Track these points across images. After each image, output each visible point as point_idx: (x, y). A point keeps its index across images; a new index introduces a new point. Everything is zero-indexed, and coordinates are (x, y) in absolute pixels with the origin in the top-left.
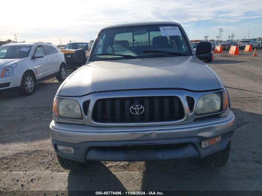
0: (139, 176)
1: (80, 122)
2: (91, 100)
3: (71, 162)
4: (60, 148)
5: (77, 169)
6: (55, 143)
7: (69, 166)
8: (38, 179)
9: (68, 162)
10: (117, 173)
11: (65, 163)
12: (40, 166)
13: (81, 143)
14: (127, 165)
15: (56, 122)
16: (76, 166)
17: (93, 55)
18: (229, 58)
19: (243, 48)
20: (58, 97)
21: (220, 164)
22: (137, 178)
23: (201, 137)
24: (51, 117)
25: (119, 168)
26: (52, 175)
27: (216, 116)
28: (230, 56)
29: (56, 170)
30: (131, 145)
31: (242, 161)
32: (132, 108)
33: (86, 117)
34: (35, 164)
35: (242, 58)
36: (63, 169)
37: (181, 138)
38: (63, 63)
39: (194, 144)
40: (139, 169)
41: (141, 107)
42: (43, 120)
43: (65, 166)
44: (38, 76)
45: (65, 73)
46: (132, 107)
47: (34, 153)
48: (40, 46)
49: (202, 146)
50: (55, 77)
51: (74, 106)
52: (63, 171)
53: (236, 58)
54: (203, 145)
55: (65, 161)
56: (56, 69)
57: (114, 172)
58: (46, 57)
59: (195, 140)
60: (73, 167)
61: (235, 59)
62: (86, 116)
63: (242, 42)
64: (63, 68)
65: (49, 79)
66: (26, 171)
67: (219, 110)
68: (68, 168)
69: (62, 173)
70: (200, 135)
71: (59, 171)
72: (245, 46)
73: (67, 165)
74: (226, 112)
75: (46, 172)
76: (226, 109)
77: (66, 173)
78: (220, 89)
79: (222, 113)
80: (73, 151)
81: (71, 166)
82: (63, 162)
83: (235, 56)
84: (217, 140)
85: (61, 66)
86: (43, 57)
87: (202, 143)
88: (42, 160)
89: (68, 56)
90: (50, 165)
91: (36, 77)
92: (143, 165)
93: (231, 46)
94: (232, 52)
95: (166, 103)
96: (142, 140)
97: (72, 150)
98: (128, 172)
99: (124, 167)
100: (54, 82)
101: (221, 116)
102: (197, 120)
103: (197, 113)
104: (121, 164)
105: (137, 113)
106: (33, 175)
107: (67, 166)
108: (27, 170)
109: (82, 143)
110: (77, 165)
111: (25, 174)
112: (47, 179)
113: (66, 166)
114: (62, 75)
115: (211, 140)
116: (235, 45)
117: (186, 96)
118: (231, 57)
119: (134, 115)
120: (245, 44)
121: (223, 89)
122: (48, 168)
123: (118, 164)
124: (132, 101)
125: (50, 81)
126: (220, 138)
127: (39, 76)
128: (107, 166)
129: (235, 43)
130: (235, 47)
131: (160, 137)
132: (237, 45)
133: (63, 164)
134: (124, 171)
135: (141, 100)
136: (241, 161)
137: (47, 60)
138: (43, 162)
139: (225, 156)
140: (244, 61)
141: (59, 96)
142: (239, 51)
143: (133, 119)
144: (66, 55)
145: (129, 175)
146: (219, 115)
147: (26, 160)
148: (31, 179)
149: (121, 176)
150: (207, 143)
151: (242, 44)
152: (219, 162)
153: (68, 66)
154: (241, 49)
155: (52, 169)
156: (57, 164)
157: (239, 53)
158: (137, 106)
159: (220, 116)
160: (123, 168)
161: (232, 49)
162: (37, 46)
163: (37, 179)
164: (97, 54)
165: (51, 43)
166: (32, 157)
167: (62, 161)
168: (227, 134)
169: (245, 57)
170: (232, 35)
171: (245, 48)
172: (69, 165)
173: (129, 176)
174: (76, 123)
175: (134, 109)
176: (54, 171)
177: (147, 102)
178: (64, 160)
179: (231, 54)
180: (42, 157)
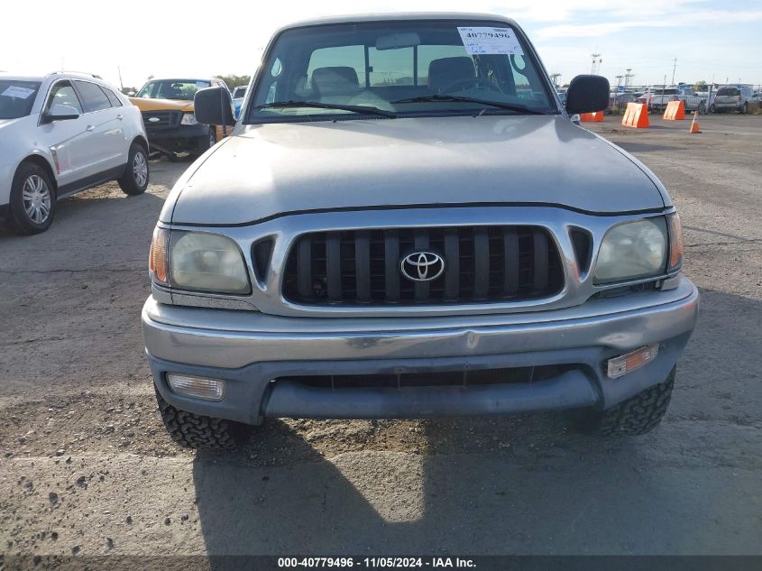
0: (408, 462)
1: (242, 303)
2: (276, 235)
3: (204, 426)
4: (177, 382)
5: (221, 446)
6: (163, 368)
7: (196, 439)
8: (102, 478)
9: (194, 426)
10: (341, 455)
11: (184, 429)
12: (99, 439)
13: (249, 365)
14: (369, 434)
15: (162, 305)
16: (219, 436)
17: (257, 105)
18: (625, 137)
19: (658, 110)
20: (168, 227)
21: (643, 425)
22: (403, 469)
23: (606, 347)
24: (113, 298)
25: (344, 441)
26: (142, 467)
27: (649, 285)
28: (626, 131)
29: (151, 450)
30: (404, 371)
31: (695, 418)
32: (409, 261)
33: (265, 289)
34: (82, 435)
35: (659, 139)
36: (173, 449)
37: (555, 350)
38: (138, 139)
39: (588, 366)
40: (406, 443)
41: (434, 258)
42: (92, 305)
43: (184, 438)
44: (63, 173)
45: (145, 171)
46: (407, 258)
47: (74, 402)
48: (64, 84)
49: (610, 374)
50: (115, 182)
51: (220, 254)
52: (174, 455)
53: (642, 136)
54: (612, 371)
55: (186, 422)
56: (119, 157)
57: (332, 454)
58: (85, 118)
59: (592, 357)
60: (209, 441)
61: (642, 139)
62: (263, 287)
63: (658, 92)
64: (140, 154)
65: (94, 187)
66: (59, 454)
67: (661, 269)
68: (194, 444)
69: (174, 459)
70: (605, 340)
71: (163, 454)
72: (666, 105)
73: (191, 435)
74: (675, 275)
75: (123, 456)
76: (676, 268)
77: (185, 460)
78: (665, 208)
79: (666, 279)
80: (220, 392)
81: (204, 437)
82: (180, 425)
83: (640, 130)
84: (648, 356)
85: (131, 147)
86: (76, 117)
87: (610, 365)
88: (105, 424)
89: (152, 119)
90: (132, 435)
91: (57, 177)
92: (413, 431)
93: (630, 104)
94: (630, 120)
95: (511, 246)
96: (436, 358)
97: (218, 389)
98: (373, 453)
99: (360, 439)
100: (111, 196)
101: (664, 288)
102: (597, 298)
103: (597, 277)
104: (349, 431)
105: (423, 277)
106: (83, 466)
107: (192, 438)
108: (61, 451)
109: (254, 366)
110: (222, 434)
111: (57, 462)
112: (128, 475)
113: (188, 438)
114: (136, 175)
115: (631, 356)
116: (637, 102)
117: (569, 226)
118: (630, 133)
119: (412, 283)
120: (666, 99)
121: (672, 207)
122: (126, 445)
123: (342, 431)
124: (407, 239)
125: (98, 193)
126: (654, 351)
127: (63, 175)
128: (308, 436)
129: (637, 97)
130: (640, 106)
131: (491, 347)
132: (643, 101)
133: (179, 433)
134: (362, 449)
135: (436, 238)
136: (691, 419)
137: (89, 126)
138: (109, 429)
139: (659, 404)
140: (667, 145)
141: (171, 223)
142: (650, 118)
143: (408, 295)
144: (146, 115)
145: (377, 461)
146: (657, 286)
147: (51, 422)
148: (77, 476)
149: (354, 464)
150: (623, 365)
151: (658, 100)
152: (641, 421)
153: (153, 149)
154: (653, 113)
155: (139, 447)
156: (152, 433)
157: (651, 124)
158: (422, 255)
159: (660, 288)
160: (357, 442)
161: (631, 113)
162: (56, 85)
163: (98, 477)
164: (268, 102)
165: (98, 77)
166: (72, 416)
167: (178, 422)
168: (674, 341)
169: (668, 135)
170: (627, 73)
171: (664, 110)
172: (198, 436)
173: (380, 465)
174: (229, 307)
175: (414, 263)
176: (145, 454)
177: (452, 245)
178: (182, 421)
179: (629, 124)
180: (102, 415)
